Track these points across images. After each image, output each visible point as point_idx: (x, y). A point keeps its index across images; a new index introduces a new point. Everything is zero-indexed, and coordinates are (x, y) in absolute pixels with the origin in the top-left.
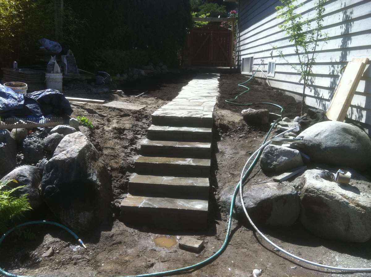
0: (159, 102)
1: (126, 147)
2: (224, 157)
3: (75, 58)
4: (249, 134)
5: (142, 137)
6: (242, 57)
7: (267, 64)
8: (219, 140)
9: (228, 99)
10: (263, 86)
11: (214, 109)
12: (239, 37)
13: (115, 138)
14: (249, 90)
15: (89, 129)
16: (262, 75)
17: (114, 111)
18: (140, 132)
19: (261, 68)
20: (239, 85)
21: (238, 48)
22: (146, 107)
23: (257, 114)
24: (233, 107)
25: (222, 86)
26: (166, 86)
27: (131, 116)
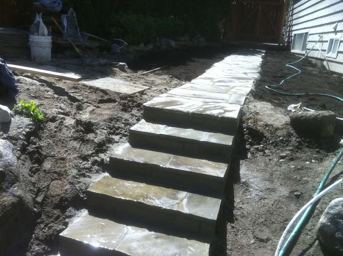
0: (173, 82)
1: (85, 158)
2: (248, 194)
3: (76, 19)
4: (297, 152)
5: (121, 140)
6: (294, 33)
7: (327, 41)
8: (245, 157)
9: (270, 84)
10: (319, 69)
11: (245, 100)
12: (293, 9)
13: (75, 139)
14: (300, 72)
15: (31, 122)
16: (318, 55)
17: (95, 92)
18: (121, 131)
19: (318, 46)
20: (287, 65)
21: (289, 22)
22: (148, 89)
23: (315, 119)
24: (276, 97)
25: (265, 65)
26: (194, 61)
27: (117, 103)
